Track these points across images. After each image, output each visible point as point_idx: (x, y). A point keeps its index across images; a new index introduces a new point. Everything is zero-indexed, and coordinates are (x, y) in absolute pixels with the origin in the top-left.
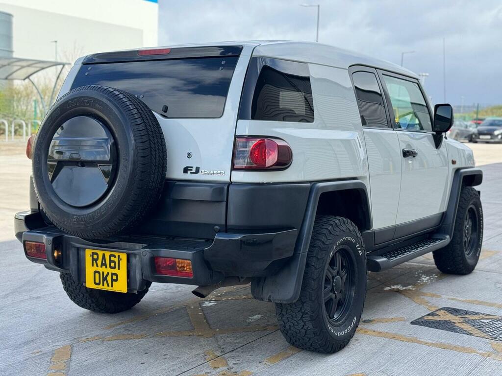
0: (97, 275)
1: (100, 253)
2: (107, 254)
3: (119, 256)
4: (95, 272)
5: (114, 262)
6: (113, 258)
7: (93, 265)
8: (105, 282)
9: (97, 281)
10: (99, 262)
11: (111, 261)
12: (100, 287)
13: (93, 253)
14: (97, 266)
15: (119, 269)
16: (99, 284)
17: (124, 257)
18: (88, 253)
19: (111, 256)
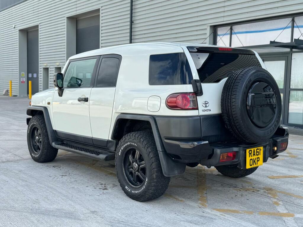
0: (251, 161)
1: (252, 149)
2: (255, 149)
3: (260, 149)
4: (251, 160)
5: (258, 152)
6: (258, 151)
7: (249, 157)
8: (254, 163)
9: (251, 164)
10: (252, 154)
11: (257, 152)
12: (253, 166)
13: (250, 151)
14: (251, 156)
15: (260, 155)
16: (252, 165)
17: (262, 148)
18: (248, 151)
19: (257, 149)
